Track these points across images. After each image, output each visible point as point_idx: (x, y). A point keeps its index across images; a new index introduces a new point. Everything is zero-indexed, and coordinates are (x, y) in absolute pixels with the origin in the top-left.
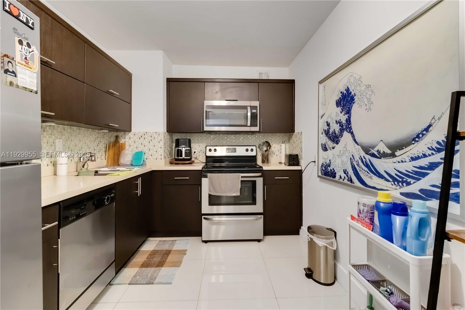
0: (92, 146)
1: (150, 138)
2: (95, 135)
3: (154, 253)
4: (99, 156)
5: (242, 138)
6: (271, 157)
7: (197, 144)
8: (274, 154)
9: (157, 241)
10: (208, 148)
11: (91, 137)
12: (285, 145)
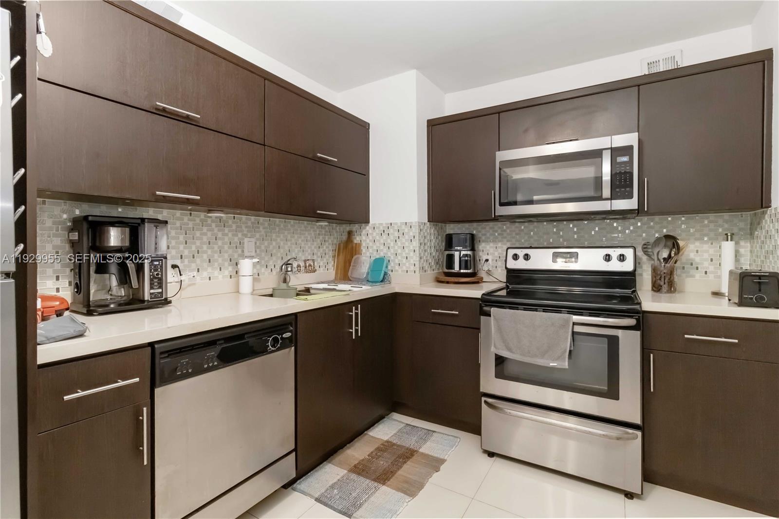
0: (309, 248)
1: (396, 234)
2: (315, 231)
3: (386, 447)
4: (321, 264)
5: (597, 229)
6: (687, 277)
7: (491, 244)
8: (697, 268)
9: (403, 423)
10: (511, 252)
11: (307, 234)
12: (737, 243)
